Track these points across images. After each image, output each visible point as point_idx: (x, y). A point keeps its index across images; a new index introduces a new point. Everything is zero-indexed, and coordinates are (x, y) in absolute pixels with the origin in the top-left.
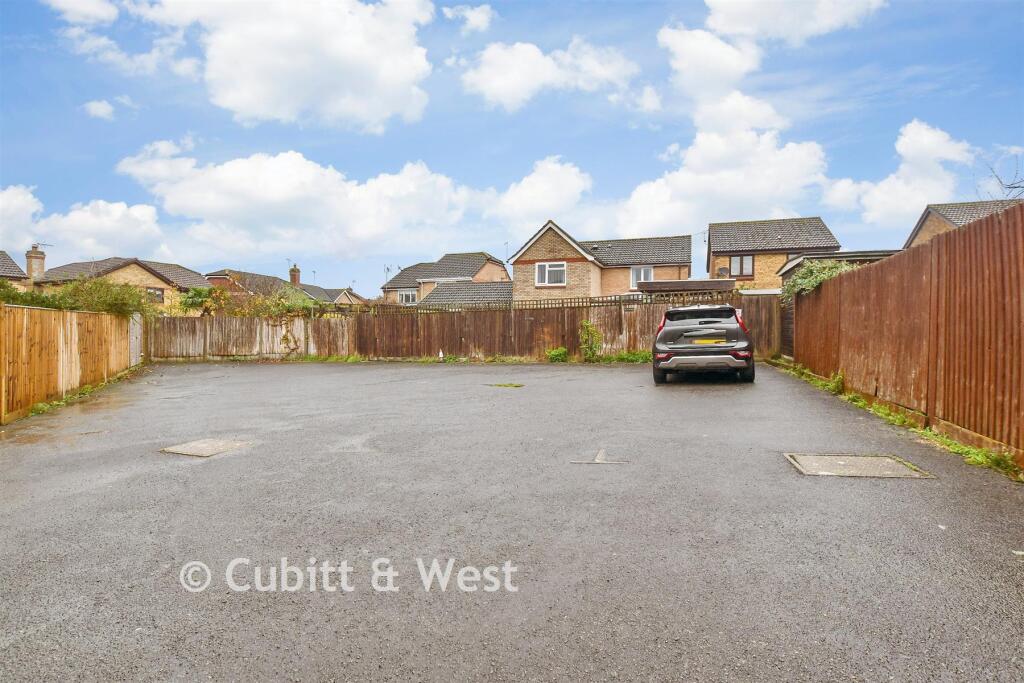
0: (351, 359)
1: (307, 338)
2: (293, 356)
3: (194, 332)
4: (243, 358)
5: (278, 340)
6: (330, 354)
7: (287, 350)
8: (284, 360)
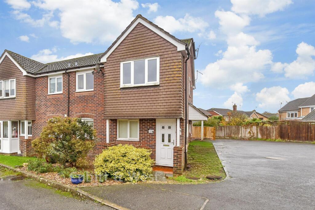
0: (277, 140)
1: (257, 133)
2: (253, 138)
3: (222, 130)
4: (236, 138)
5: (247, 133)
6: (267, 138)
7: (250, 136)
8: (250, 139)
